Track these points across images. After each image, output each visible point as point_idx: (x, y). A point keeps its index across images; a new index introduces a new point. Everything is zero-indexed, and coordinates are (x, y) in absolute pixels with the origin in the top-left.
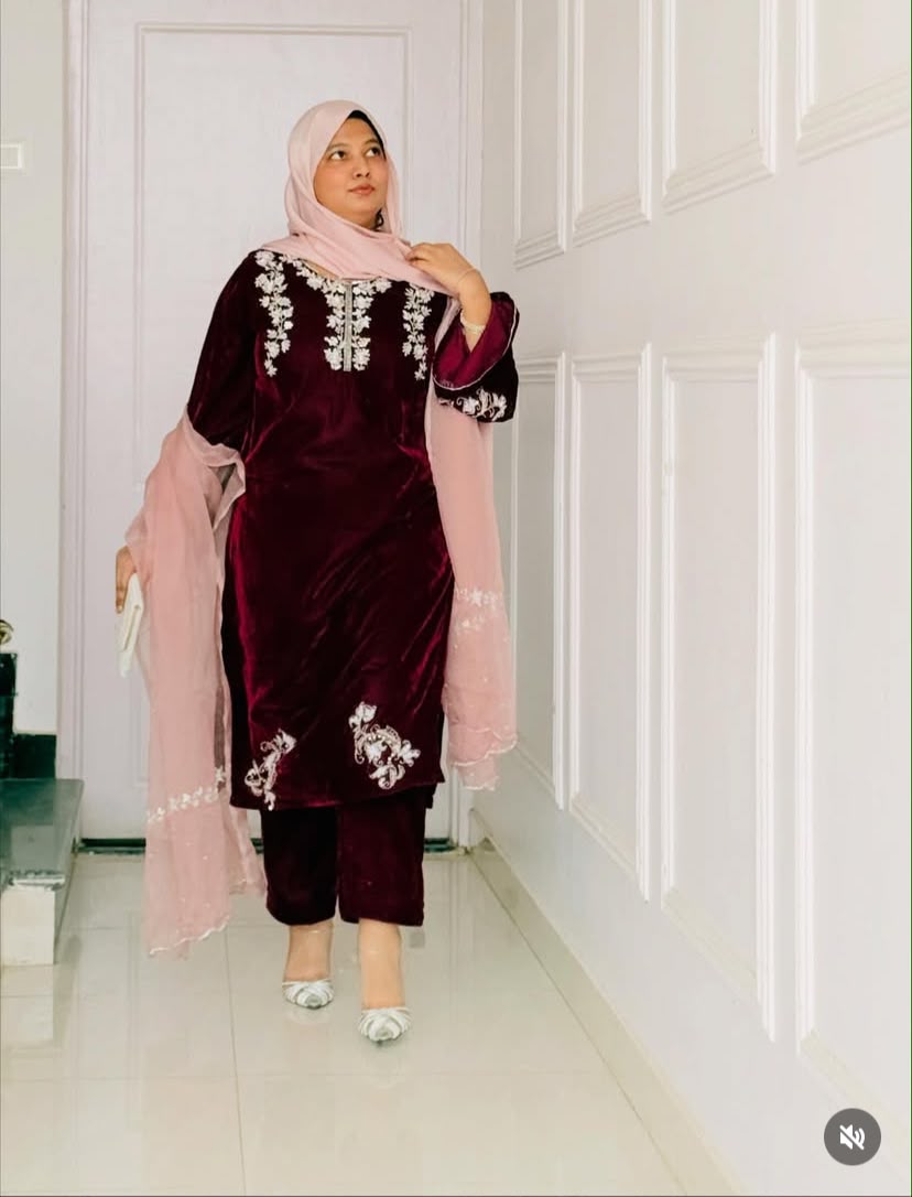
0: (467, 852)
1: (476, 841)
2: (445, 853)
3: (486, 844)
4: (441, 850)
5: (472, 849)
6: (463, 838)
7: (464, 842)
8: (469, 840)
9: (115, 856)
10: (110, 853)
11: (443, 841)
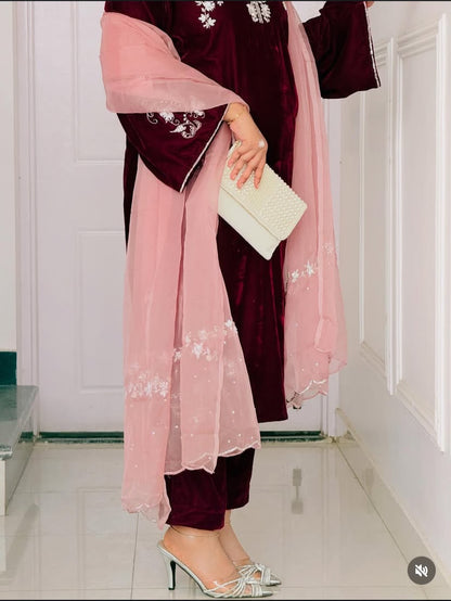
0: (334, 441)
1: (341, 433)
2: (317, 442)
3: (348, 436)
4: (315, 440)
5: (338, 438)
6: (331, 430)
7: (331, 434)
8: (336, 431)
9: (64, 445)
10: (60, 442)
11: (317, 433)
